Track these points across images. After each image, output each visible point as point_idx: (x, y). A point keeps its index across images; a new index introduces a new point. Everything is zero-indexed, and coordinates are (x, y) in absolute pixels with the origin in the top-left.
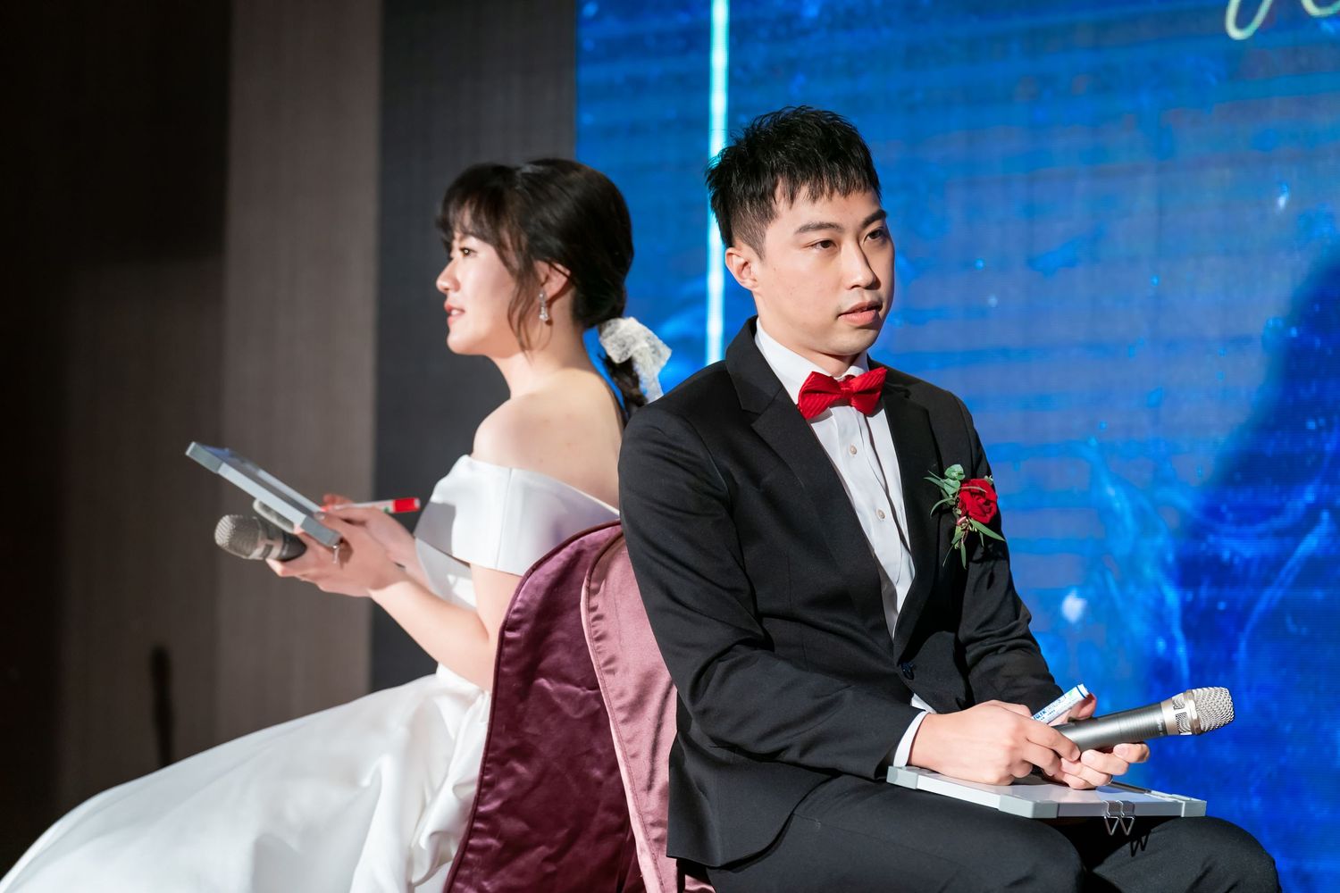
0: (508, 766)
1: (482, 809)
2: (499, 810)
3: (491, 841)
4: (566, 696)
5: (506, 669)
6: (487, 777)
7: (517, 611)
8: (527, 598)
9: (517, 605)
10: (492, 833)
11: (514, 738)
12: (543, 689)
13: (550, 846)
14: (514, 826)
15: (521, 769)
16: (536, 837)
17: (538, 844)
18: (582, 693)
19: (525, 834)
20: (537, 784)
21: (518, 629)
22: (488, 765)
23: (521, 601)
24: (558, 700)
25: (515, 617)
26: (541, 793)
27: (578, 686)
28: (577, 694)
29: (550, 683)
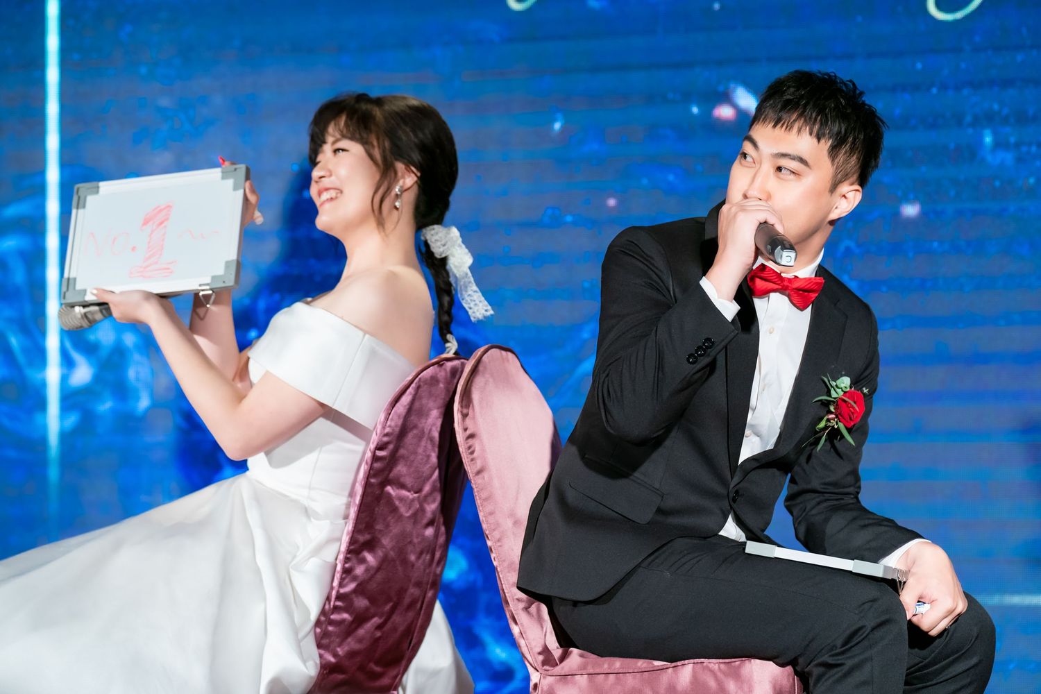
0: (361, 555)
1: (342, 591)
2: (355, 591)
3: (346, 616)
4: (401, 499)
5: (373, 480)
6: (347, 565)
7: (386, 435)
8: (393, 424)
9: (387, 430)
10: (345, 610)
11: (369, 533)
12: (389, 494)
13: (380, 617)
14: (361, 603)
15: (369, 557)
16: (372, 610)
17: (373, 617)
18: (411, 497)
19: (367, 609)
20: (379, 569)
21: (385, 448)
22: (348, 556)
23: (390, 426)
24: (397, 503)
25: (386, 439)
26: (379, 577)
27: (409, 491)
28: (408, 497)
29: (393, 489)
